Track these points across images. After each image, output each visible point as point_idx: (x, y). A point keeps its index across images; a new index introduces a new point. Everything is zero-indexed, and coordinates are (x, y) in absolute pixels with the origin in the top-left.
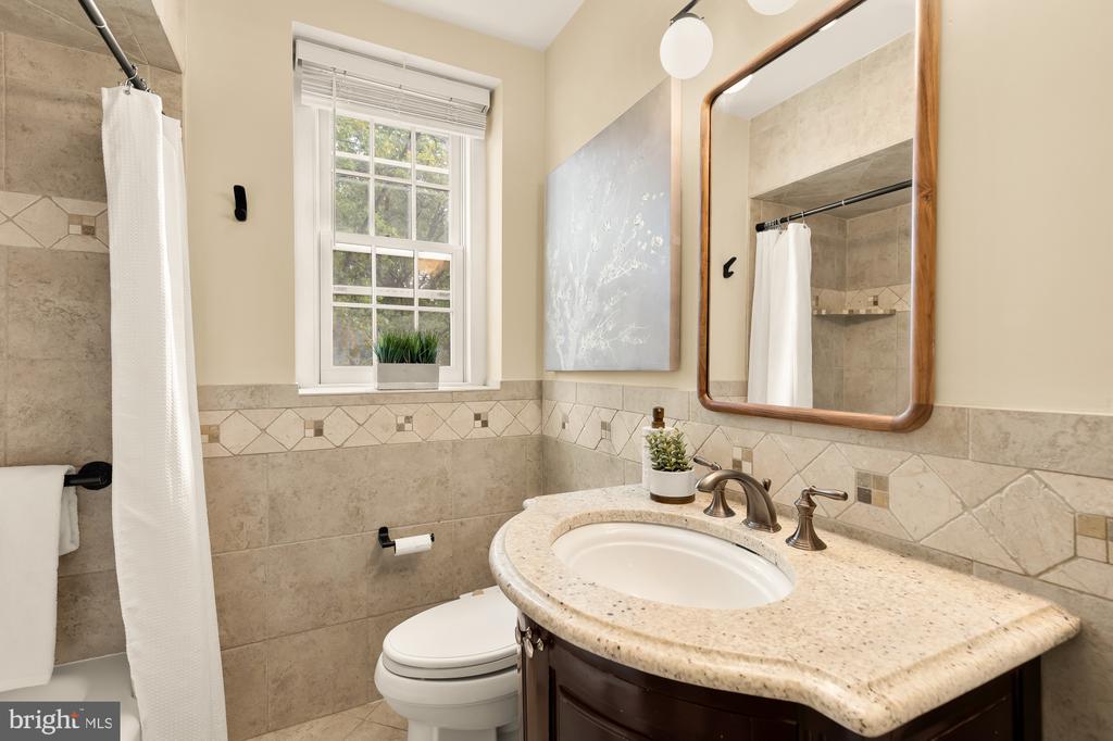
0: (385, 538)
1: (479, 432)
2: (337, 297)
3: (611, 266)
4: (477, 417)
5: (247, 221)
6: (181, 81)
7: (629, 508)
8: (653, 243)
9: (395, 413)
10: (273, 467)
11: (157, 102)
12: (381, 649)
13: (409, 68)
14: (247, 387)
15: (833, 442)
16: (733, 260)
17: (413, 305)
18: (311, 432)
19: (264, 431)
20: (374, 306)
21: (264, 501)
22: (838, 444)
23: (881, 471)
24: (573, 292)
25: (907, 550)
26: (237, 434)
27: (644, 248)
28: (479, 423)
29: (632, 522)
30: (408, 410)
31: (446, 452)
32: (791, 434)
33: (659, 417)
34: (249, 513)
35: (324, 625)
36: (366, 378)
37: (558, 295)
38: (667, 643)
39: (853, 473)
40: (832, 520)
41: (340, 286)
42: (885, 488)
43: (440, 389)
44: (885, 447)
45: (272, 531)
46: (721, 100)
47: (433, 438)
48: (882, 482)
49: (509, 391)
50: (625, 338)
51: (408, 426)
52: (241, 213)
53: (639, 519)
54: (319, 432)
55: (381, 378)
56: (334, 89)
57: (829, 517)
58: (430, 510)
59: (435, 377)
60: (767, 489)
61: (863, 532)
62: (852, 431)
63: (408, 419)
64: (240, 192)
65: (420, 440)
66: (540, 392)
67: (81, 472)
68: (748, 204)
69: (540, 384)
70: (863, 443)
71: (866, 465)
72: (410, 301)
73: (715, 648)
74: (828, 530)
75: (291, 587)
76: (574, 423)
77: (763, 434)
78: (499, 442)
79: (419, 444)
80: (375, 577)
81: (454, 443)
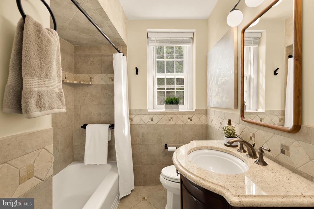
0: (166, 147)
1: (189, 122)
2: (158, 89)
3: (221, 79)
4: (189, 118)
5: (138, 75)
6: (127, 48)
7: (216, 146)
8: (230, 72)
9: (169, 117)
10: (143, 127)
11: (122, 54)
12: (161, 172)
13: (172, 32)
14: (138, 110)
15: (275, 134)
16: (278, 69)
17: (174, 90)
18: (150, 120)
19: (141, 119)
20: (165, 91)
21: (141, 135)
22: (276, 135)
23: (287, 145)
24: (213, 86)
25: (294, 171)
26: (136, 120)
27: (228, 73)
28: (189, 120)
29: (216, 150)
30: (171, 116)
31: (181, 127)
32: (264, 130)
33: (230, 122)
34: (138, 137)
35: (153, 164)
36: (162, 108)
37: (210, 86)
38: (197, 176)
39: (280, 144)
40: (274, 158)
41: (159, 86)
42: (289, 150)
43: (180, 111)
44: (288, 137)
45: (143, 142)
46: (246, 31)
47: (177, 123)
48: (288, 148)
49: (198, 112)
50: (224, 99)
51: (171, 120)
52: (137, 73)
53: (218, 150)
54: (152, 120)
55: (166, 108)
56: (156, 41)
57: (274, 157)
58: (177, 141)
59: (178, 108)
60: (254, 146)
61: (282, 163)
62: (280, 131)
63: (171, 118)
64: (137, 69)
65: (174, 123)
66: (206, 112)
67: (111, 126)
68: (284, 50)
69: (207, 110)
70: (282, 135)
71: (283, 142)
72: (173, 89)
73: (207, 180)
74: (273, 161)
75: (146, 154)
76: (214, 122)
77: (257, 130)
78: (195, 125)
79: (174, 124)
80: (164, 155)
81: (183, 125)
